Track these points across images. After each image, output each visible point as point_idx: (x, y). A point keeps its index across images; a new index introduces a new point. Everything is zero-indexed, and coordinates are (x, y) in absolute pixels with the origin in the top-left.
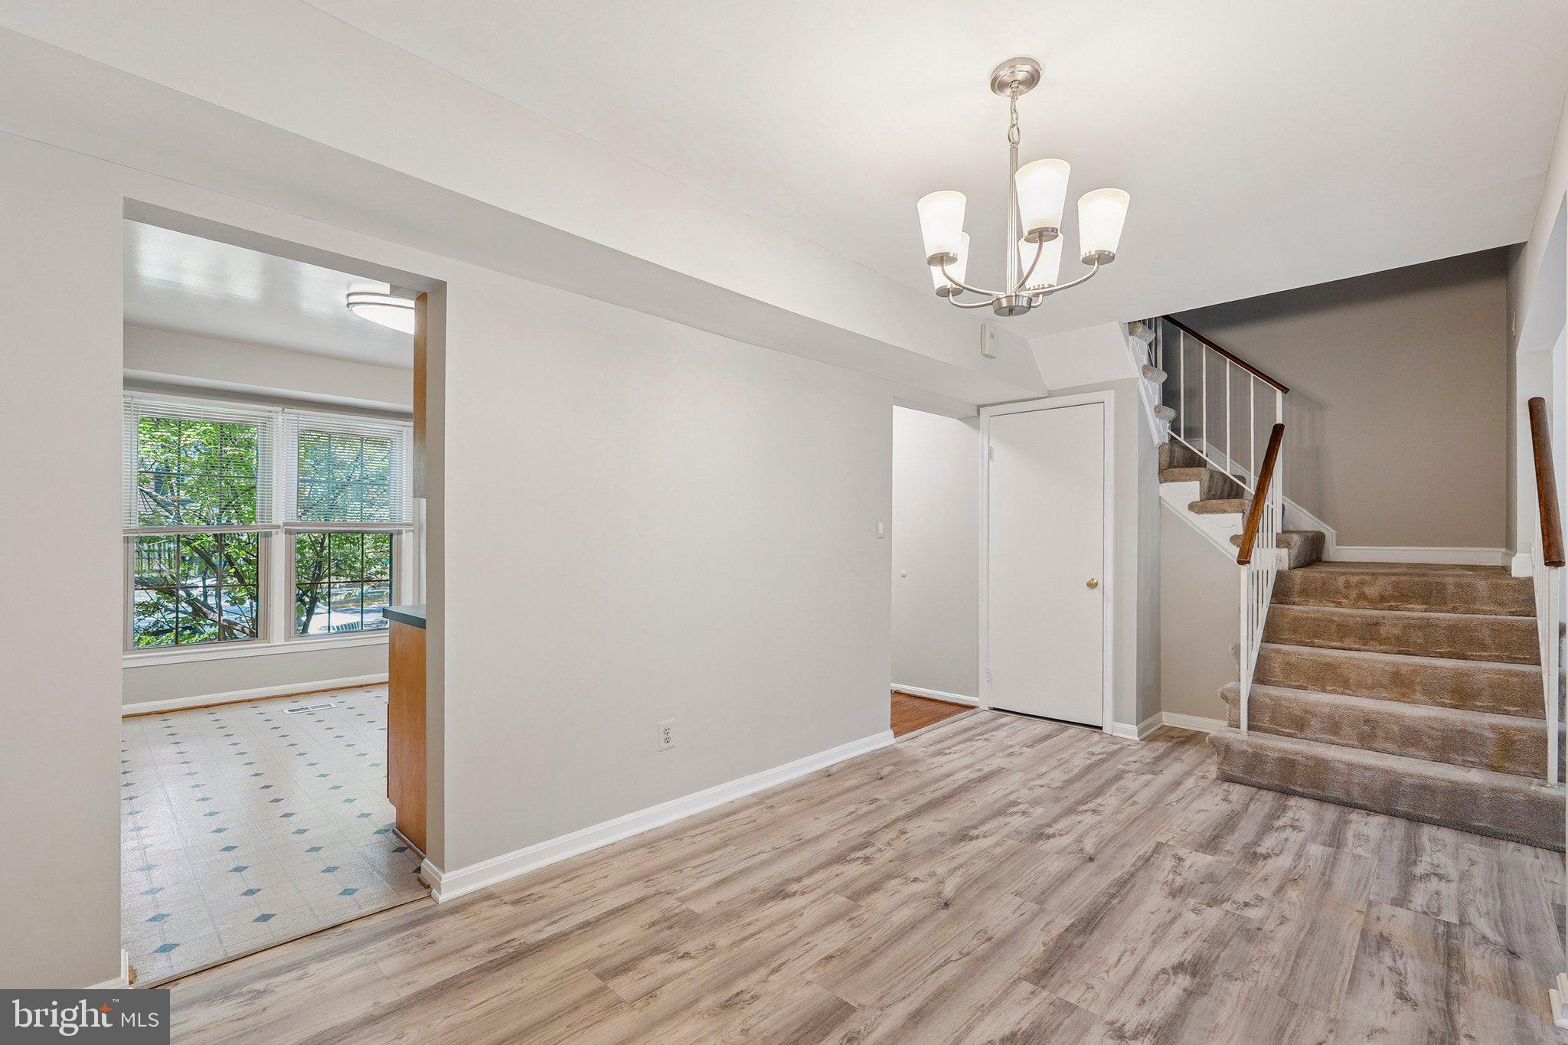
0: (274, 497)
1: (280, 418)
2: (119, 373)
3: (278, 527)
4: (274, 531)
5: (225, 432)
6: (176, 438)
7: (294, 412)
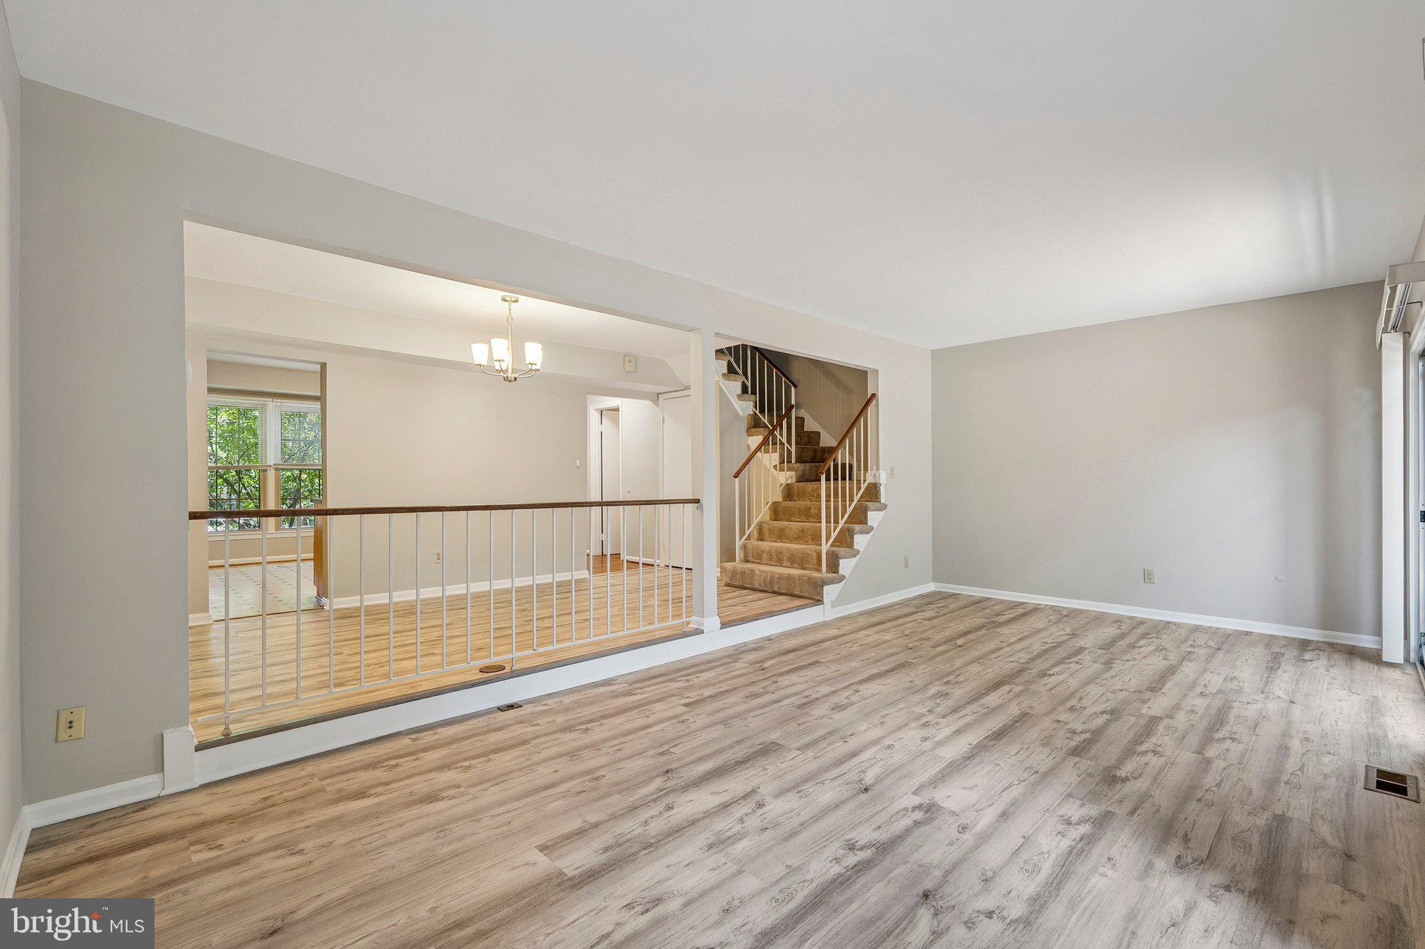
0: (268, 451)
1: (271, 404)
2: (206, 386)
3: (271, 466)
4: (268, 469)
5: (243, 413)
6: (215, 417)
7: (278, 402)
